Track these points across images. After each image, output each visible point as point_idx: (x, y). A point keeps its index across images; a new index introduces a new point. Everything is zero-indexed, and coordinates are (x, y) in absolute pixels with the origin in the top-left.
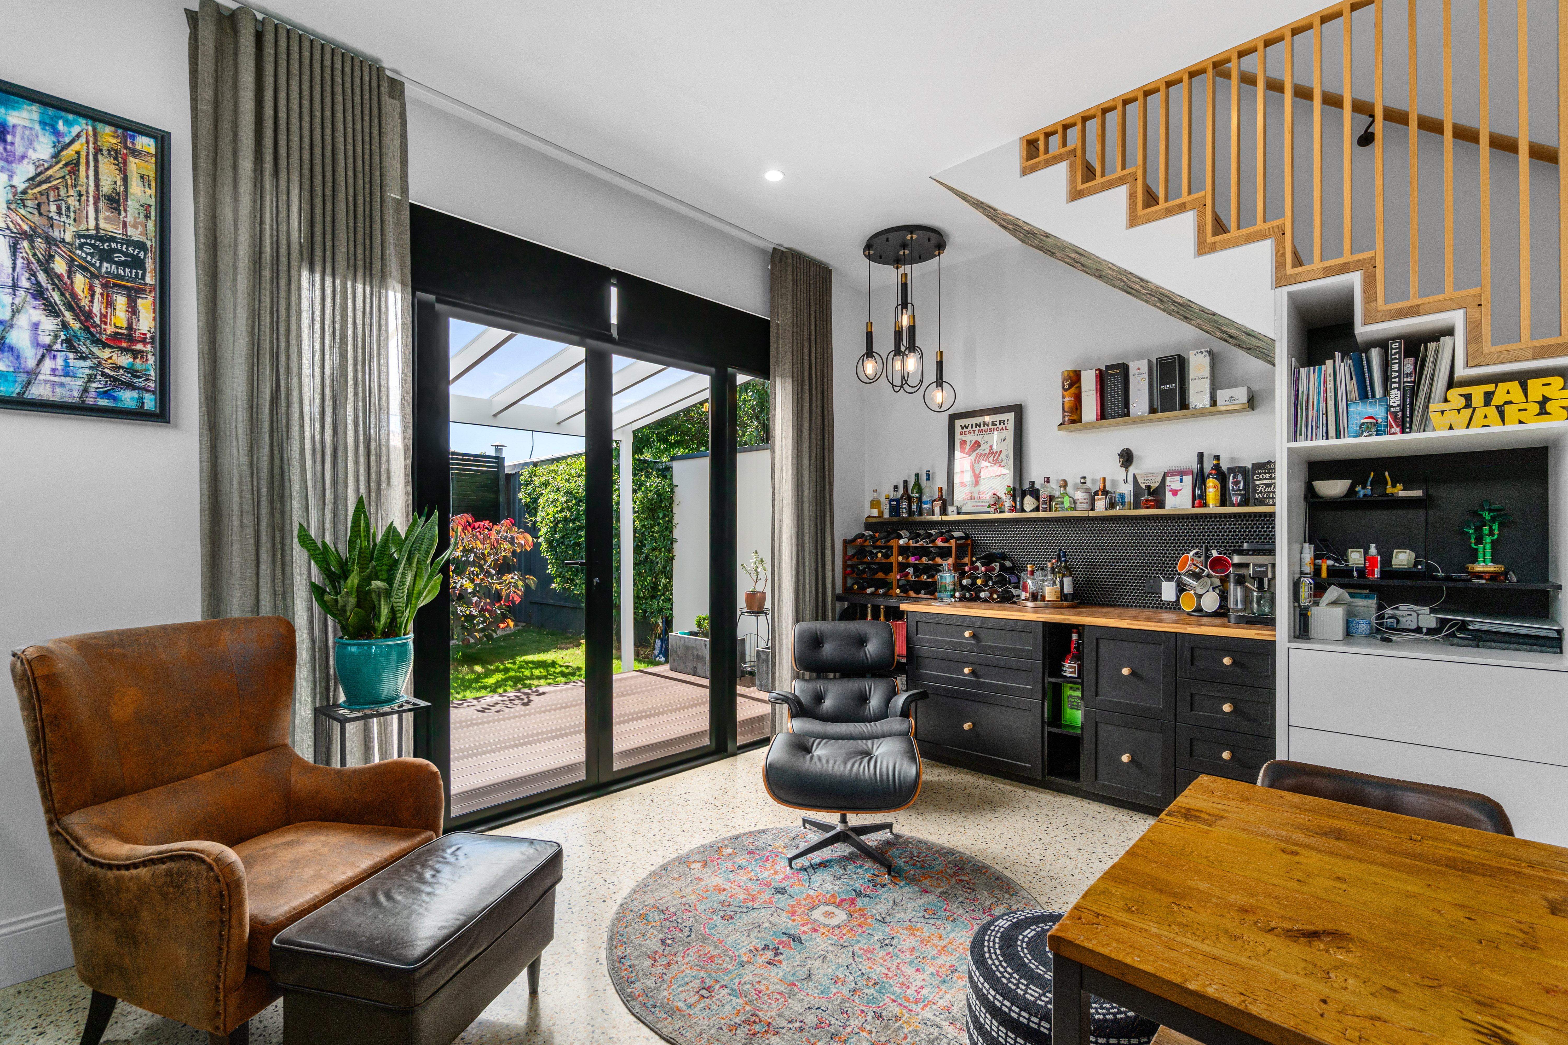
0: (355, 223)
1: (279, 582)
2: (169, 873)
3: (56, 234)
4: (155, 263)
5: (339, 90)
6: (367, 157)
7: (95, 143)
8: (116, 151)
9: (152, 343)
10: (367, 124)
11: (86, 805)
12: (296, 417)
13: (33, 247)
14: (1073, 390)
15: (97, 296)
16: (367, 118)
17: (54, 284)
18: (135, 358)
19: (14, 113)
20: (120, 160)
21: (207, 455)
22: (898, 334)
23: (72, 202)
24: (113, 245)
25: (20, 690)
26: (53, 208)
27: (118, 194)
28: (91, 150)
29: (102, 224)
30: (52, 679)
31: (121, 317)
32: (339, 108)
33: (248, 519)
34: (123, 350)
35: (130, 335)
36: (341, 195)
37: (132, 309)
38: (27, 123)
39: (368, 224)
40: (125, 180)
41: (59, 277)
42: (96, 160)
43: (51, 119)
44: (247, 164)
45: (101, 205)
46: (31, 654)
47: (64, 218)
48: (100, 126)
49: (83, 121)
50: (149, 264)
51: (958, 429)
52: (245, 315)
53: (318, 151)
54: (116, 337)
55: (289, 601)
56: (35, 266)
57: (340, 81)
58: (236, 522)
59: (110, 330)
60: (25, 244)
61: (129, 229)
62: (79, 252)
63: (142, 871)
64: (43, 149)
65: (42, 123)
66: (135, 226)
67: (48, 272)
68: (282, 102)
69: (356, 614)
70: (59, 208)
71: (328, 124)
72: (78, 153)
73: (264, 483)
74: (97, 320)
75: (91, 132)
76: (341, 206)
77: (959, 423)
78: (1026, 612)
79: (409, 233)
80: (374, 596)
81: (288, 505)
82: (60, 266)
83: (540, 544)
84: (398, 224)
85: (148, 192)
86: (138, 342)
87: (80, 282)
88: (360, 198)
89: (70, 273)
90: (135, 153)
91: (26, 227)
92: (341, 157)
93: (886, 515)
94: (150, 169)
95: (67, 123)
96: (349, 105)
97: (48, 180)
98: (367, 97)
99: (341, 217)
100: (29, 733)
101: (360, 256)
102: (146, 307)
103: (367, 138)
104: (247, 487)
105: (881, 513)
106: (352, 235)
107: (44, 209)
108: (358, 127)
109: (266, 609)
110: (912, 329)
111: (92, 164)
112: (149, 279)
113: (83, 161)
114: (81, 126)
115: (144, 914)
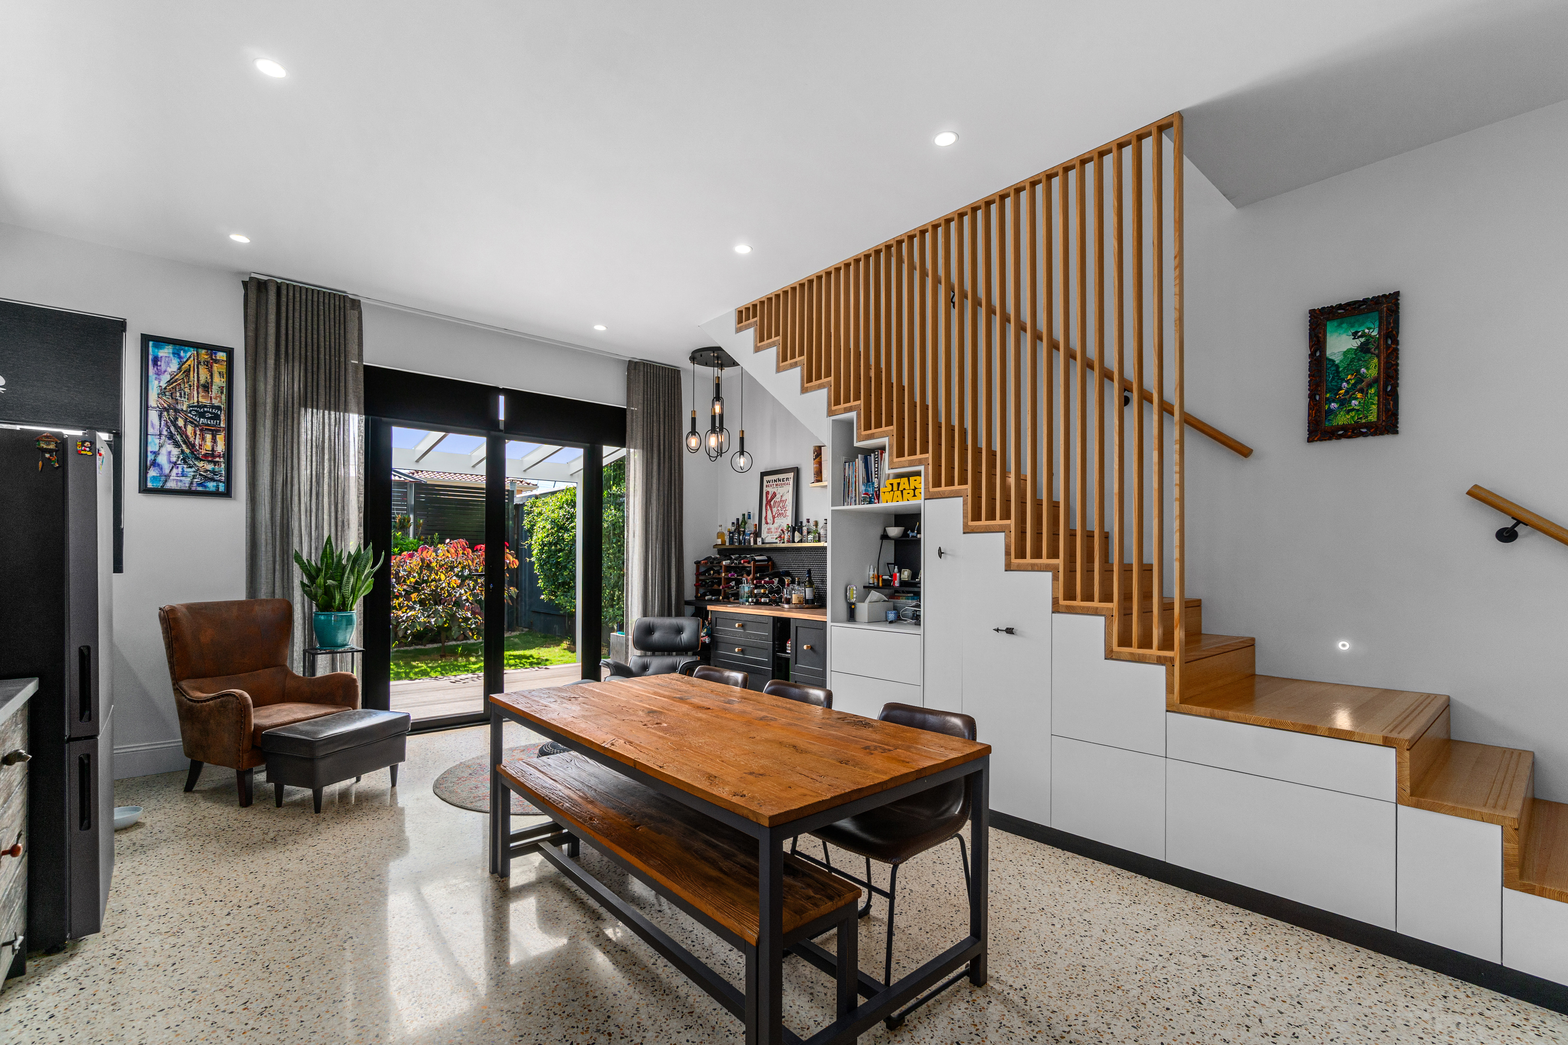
0: (330, 384)
1: (285, 580)
2: (221, 702)
3: (179, 407)
4: (225, 416)
5: (321, 313)
6: (337, 347)
7: (197, 359)
8: (208, 362)
9: (224, 457)
10: (337, 329)
11: (188, 678)
12: (296, 492)
13: (169, 415)
14: (817, 459)
15: (198, 436)
16: (337, 325)
17: (178, 431)
18: (215, 465)
19: (161, 351)
20: (209, 366)
21: (249, 514)
22: (713, 417)
23: (187, 390)
24: (205, 409)
25: (162, 624)
26: (178, 394)
27: (208, 383)
28: (196, 363)
29: (200, 399)
30: (176, 620)
31: (208, 445)
32: (321, 323)
33: (270, 547)
34: (209, 462)
35: (213, 454)
36: (322, 371)
37: (214, 440)
38: (167, 355)
39: (337, 383)
40: (212, 376)
41: (180, 428)
42: (198, 368)
43: (178, 350)
44: (271, 362)
45: (200, 390)
46: (167, 608)
47: (183, 399)
48: (200, 350)
49: (192, 349)
50: (223, 417)
51: (765, 483)
52: (269, 440)
53: (309, 348)
54: (206, 456)
55: (291, 592)
56: (170, 424)
57: (322, 308)
58: (263, 549)
59: (203, 452)
60: (165, 413)
61: (213, 400)
62: (189, 415)
63: (211, 702)
64: (174, 366)
65: (174, 353)
66: (216, 398)
67: (177, 427)
68: (290, 325)
69: (323, 598)
70: (181, 394)
71: (315, 332)
72: (190, 365)
73: (278, 528)
74: (197, 448)
75: (196, 355)
76: (322, 376)
77: (766, 478)
78: (784, 611)
79: (363, 384)
80: (332, 589)
81: (291, 540)
82: (181, 423)
83: (533, 563)
84: (356, 380)
85: (223, 380)
86: (216, 457)
87: (190, 429)
88: (333, 370)
89: (185, 426)
90: (216, 361)
91: (166, 405)
92: (322, 350)
93: (727, 544)
94: (224, 369)
95: (185, 352)
96: (327, 319)
97: (176, 381)
98: (337, 314)
99: (322, 383)
100: (166, 644)
101: (332, 402)
102: (221, 439)
103: (337, 336)
104: (269, 530)
105: (723, 543)
106: (328, 390)
107: (174, 395)
108: (332, 331)
109: (278, 595)
110: (721, 416)
111: (196, 370)
112: (222, 425)
113: (192, 369)
114: (191, 352)
115: (211, 721)
